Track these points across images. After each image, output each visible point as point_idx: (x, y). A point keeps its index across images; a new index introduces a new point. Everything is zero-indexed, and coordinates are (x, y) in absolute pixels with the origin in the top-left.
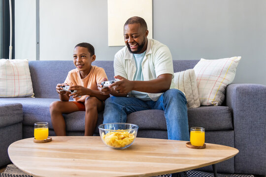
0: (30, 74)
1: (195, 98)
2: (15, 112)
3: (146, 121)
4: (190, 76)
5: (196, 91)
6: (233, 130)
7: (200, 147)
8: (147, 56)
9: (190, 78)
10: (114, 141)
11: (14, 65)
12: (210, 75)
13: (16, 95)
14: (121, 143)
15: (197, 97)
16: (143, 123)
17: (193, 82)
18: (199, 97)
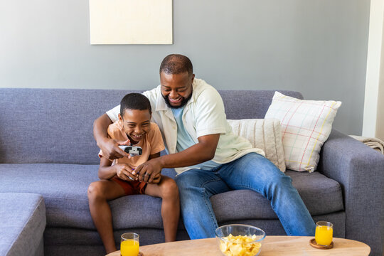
1: (280, 160)
5: (281, 151)
6: (344, 211)
9: (274, 131)
12: (300, 128)
17: (278, 137)
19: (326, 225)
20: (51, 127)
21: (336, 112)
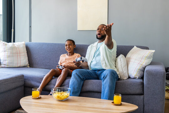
2: (20, 80)
3: (94, 87)
6: (143, 95)
11: (17, 46)
13: (19, 65)
19: (119, 95)
20: (48, 56)
21: (153, 54)
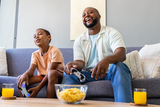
0: (6, 58)
1: (140, 75)
4: (134, 56)
5: (140, 69)
7: (142, 104)
8: (101, 34)
9: (135, 58)
10: (67, 95)
12: (152, 56)
14: (72, 98)
15: (142, 74)
16: (94, 91)
17: (138, 61)
18: (143, 74)
